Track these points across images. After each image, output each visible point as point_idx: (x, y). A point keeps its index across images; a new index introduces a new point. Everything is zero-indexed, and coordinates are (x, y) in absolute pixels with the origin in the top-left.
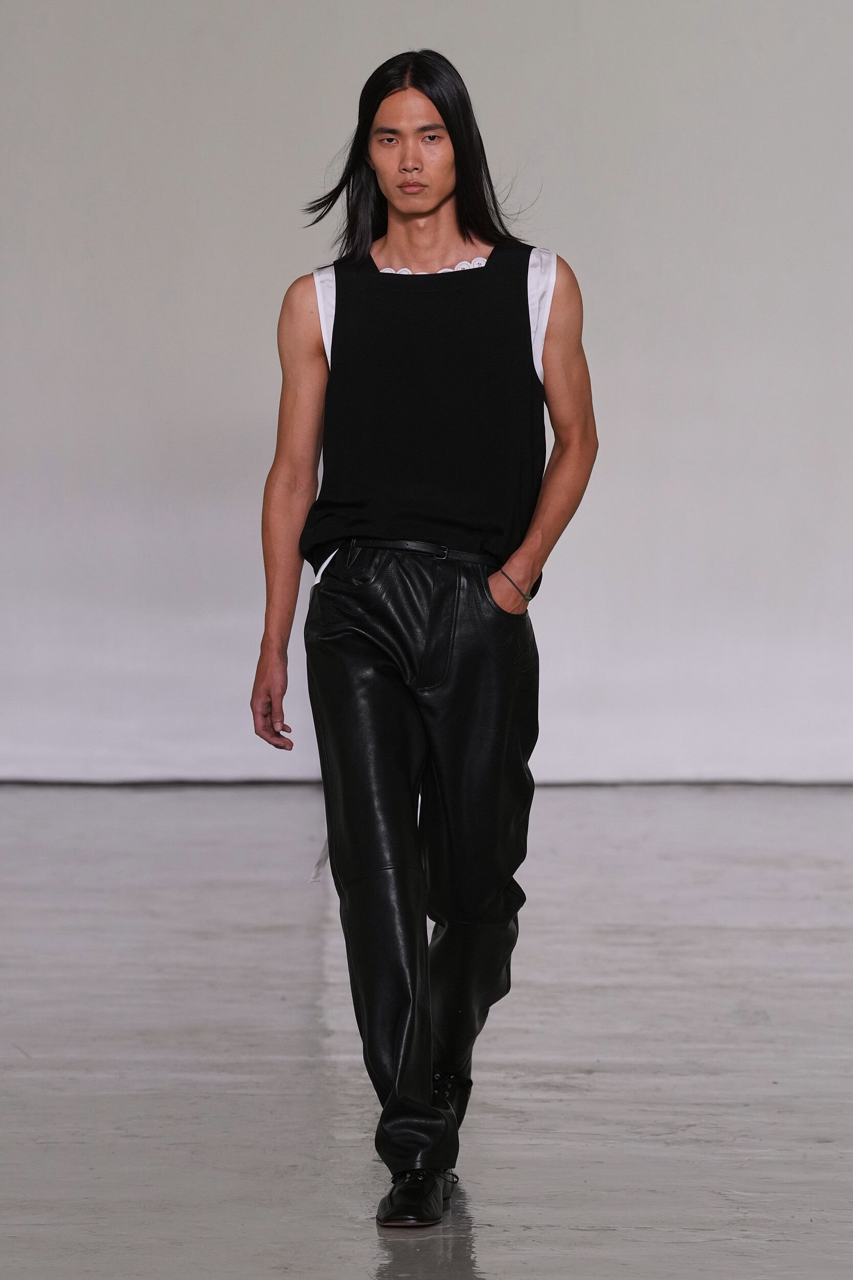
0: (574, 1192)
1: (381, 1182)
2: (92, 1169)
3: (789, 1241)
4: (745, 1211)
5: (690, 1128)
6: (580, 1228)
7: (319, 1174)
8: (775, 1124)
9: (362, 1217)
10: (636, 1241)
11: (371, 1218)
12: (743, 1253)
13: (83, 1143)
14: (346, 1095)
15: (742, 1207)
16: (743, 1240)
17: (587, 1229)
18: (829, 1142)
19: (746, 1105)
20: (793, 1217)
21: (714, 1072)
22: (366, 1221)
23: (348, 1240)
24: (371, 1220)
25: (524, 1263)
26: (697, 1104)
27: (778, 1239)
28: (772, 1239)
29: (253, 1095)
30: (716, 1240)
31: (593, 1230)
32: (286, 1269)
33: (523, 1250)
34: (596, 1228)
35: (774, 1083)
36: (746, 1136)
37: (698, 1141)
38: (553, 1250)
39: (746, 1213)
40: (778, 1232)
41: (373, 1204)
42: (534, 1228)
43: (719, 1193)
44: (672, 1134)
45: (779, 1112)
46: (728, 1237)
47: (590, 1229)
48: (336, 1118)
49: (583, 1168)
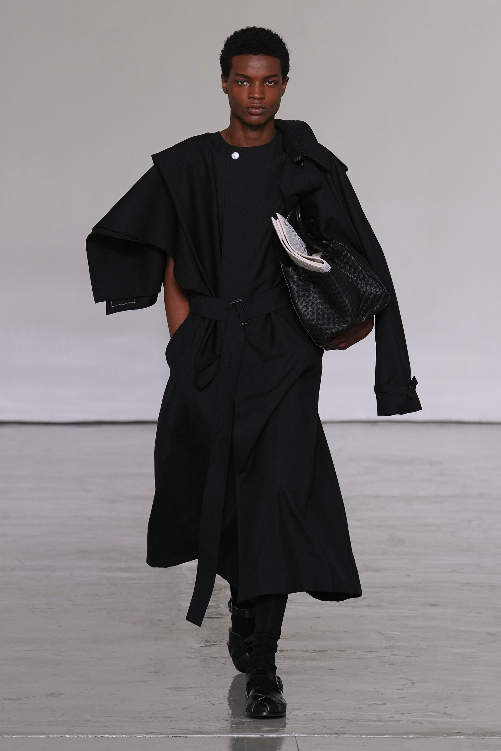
0: (305, 633)
1: (205, 628)
2: (56, 622)
3: (415, 657)
4: (393, 642)
5: (365, 600)
6: (309, 651)
7: (174, 624)
8: (408, 597)
9: (196, 646)
10: (338, 658)
11: (201, 647)
12: (392, 663)
13: (52, 608)
14: (188, 583)
15: (392, 640)
16: (393, 657)
17: (312, 651)
18: (435, 605)
19: (394, 587)
20: (418, 645)
21: (377, 570)
22: (198, 648)
23: (189, 658)
24: (201, 648)
25: (280, 669)
26: (368, 587)
27: (410, 656)
28: (407, 656)
29: (139, 584)
30: (379, 657)
31: (316, 652)
32: (157, 673)
33: (279, 662)
34: (317, 651)
35: (408, 576)
36: (393, 603)
37: (369, 606)
38: (295, 663)
39: (394, 643)
40: (410, 652)
41: (202, 639)
42: (285, 651)
43: (380, 633)
44: (355, 602)
45: (411, 591)
46: (385, 655)
47: (315, 651)
48: (182, 595)
49: (310, 620)
